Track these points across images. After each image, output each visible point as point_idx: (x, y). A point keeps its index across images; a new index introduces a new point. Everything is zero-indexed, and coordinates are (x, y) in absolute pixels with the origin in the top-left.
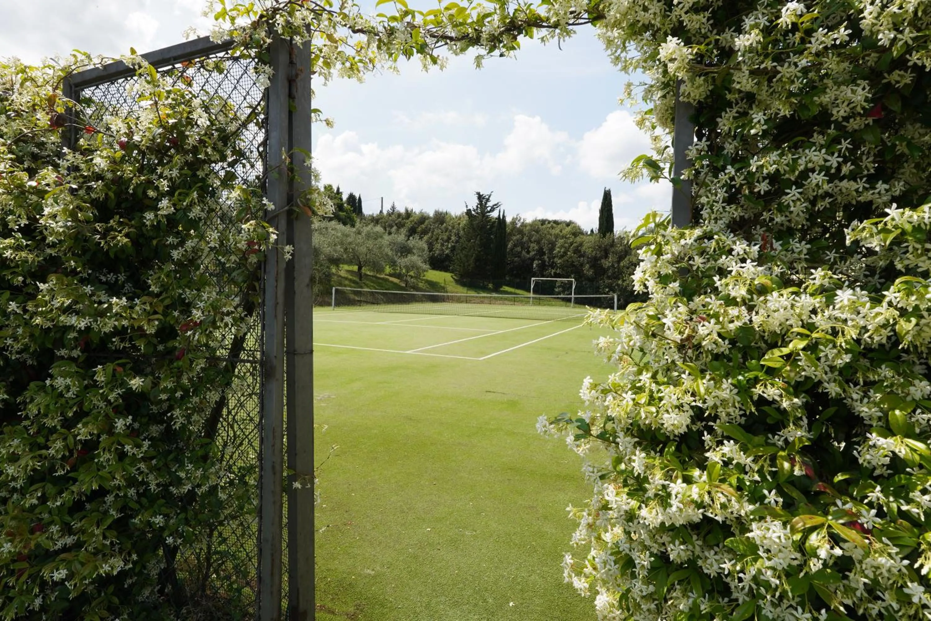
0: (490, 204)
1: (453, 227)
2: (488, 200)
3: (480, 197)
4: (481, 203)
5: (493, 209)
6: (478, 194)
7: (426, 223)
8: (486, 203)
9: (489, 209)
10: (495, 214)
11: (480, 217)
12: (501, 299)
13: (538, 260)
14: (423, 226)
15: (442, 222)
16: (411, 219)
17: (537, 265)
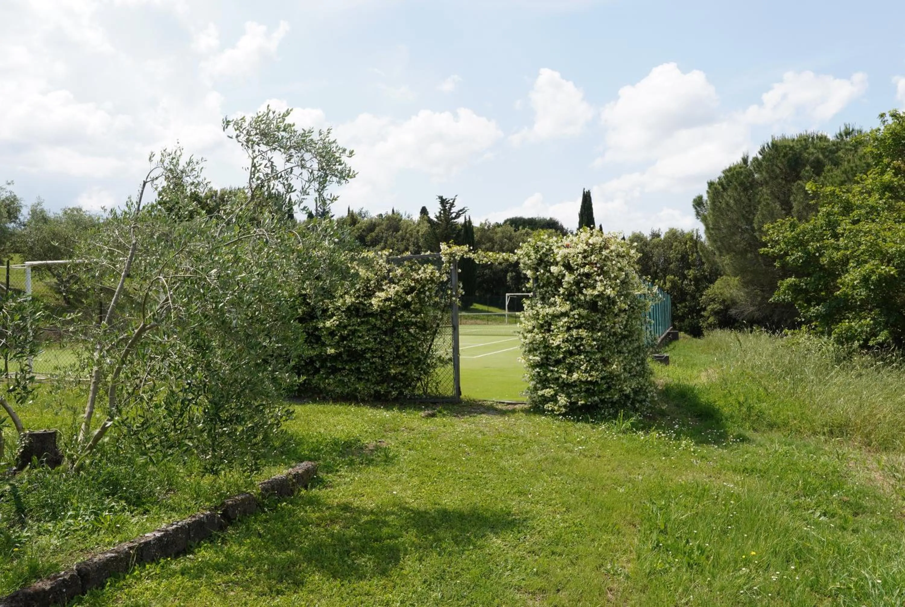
0: (454, 210)
1: (411, 235)
2: (452, 205)
3: (443, 202)
4: (444, 210)
5: (458, 215)
6: (441, 198)
7: (376, 231)
8: (450, 209)
9: (454, 215)
10: (461, 220)
11: (444, 225)
12: (472, 318)
13: (512, 271)
14: (373, 234)
15: (397, 230)
16: (358, 225)
17: (511, 278)
